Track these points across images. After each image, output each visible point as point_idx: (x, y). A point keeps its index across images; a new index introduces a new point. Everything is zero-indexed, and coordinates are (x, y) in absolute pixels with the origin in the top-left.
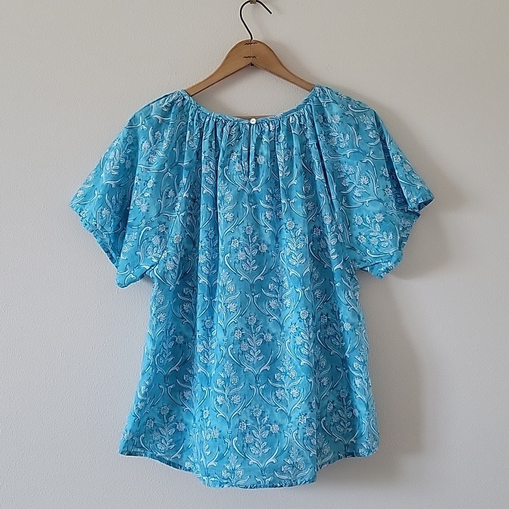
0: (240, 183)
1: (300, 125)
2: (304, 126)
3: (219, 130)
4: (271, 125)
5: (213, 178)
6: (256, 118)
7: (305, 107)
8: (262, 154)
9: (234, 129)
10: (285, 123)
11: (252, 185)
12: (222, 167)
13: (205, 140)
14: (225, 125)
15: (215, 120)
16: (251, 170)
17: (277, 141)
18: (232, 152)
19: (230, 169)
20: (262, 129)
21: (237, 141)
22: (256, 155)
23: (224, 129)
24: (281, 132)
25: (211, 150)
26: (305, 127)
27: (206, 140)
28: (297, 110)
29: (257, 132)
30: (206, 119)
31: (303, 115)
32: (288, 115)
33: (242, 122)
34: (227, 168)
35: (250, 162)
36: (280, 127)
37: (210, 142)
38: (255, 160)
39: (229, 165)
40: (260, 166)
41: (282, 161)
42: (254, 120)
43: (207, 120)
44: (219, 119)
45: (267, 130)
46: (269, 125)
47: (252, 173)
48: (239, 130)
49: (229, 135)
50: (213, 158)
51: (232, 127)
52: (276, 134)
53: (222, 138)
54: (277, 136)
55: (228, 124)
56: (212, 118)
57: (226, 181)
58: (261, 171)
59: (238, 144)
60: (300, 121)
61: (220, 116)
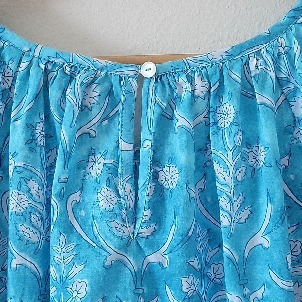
0: (111, 245)
1: (278, 79)
2: (289, 82)
3: (54, 94)
4: (197, 80)
5: (39, 224)
6: (156, 60)
7: (294, 31)
8: (173, 160)
9: (96, 91)
10: (237, 76)
11: (144, 248)
12: (63, 197)
13: (16, 120)
14: (70, 81)
15: (43, 67)
16: (142, 203)
17: (215, 123)
18: (92, 152)
19: (86, 199)
20: (172, 90)
21: (106, 122)
22: (156, 162)
23: (68, 91)
24: (225, 99)
25: (32, 151)
26: (292, 87)
27: (19, 122)
28: (271, 37)
29: (159, 100)
30: (20, 62)
31: (287, 53)
32: (246, 53)
33: (119, 72)
34: (76, 196)
35: (141, 182)
36: (221, 87)
37: (30, 127)
38: (155, 176)
39: (82, 189)
40: (168, 193)
41: (229, 181)
42: (150, 65)
43: (24, 65)
44: (55, 65)
45: (185, 95)
46: (191, 80)
47: (145, 214)
48: (110, 92)
49: (83, 108)
50: (39, 172)
51: (89, 85)
52: (211, 105)
53: (62, 116)
54: (215, 111)
55: (80, 78)
56: (35, 60)
57: (74, 237)
58: (170, 207)
59: (107, 131)
60: (278, 69)
61: (57, 56)
